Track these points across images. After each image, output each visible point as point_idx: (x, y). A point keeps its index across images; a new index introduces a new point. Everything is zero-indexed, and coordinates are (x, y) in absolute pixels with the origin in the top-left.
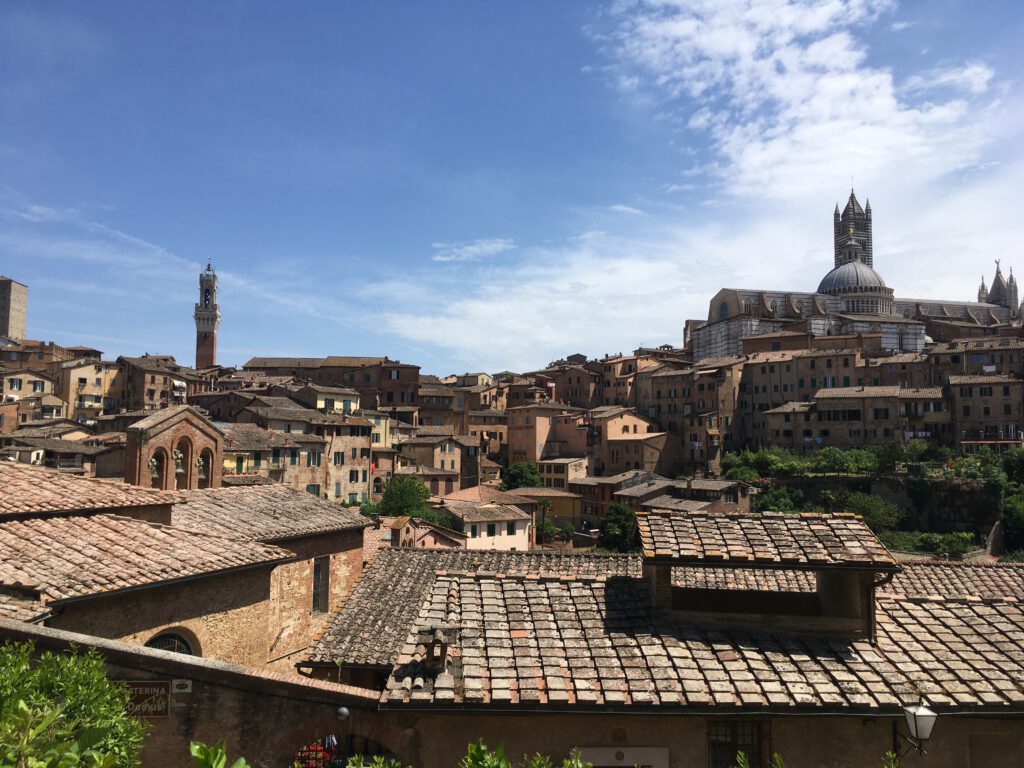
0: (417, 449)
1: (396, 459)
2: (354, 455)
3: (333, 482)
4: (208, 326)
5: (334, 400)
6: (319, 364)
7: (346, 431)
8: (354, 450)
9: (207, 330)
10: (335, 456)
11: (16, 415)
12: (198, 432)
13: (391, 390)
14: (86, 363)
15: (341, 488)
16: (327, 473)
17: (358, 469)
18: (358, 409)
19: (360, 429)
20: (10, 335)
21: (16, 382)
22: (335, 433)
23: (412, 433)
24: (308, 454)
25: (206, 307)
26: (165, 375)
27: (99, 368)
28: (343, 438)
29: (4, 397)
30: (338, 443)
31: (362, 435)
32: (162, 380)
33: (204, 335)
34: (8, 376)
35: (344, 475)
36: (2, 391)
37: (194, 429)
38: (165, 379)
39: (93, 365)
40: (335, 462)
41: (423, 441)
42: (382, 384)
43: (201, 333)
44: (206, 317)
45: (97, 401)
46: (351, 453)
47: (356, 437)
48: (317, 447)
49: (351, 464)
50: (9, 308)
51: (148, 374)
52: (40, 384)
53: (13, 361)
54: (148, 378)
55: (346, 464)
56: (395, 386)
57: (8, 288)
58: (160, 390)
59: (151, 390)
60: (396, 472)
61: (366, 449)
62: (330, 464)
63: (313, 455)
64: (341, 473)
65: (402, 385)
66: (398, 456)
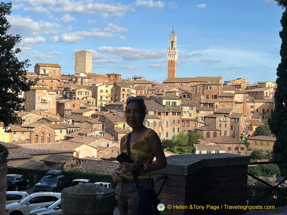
0: (211, 119)
1: (197, 123)
2: (174, 122)
3: (165, 132)
4: (173, 57)
5: (170, 102)
6: (191, 81)
7: (170, 114)
8: (174, 121)
9: (172, 59)
10: (166, 123)
11: (79, 104)
12: (47, 130)
13: (208, 94)
14: (103, 84)
15: (168, 134)
16: (162, 129)
17: (176, 128)
18: (180, 105)
19: (176, 113)
20: (86, 72)
21: (80, 92)
22: (165, 115)
23: (211, 112)
24: (153, 122)
25: (172, 49)
26: (128, 88)
27: (107, 87)
28: (169, 116)
29: (76, 97)
30: (167, 118)
31: (177, 115)
32: (127, 90)
33: (171, 61)
34: (77, 90)
35: (170, 129)
36: (75, 96)
37: (46, 129)
38: (128, 90)
39: (105, 85)
40: (166, 125)
41: (213, 116)
42: (205, 92)
43: (170, 60)
44: (171, 53)
45: (107, 98)
46: (172, 122)
47: (175, 116)
48: (156, 120)
49: (172, 126)
50: (85, 62)
51: (122, 88)
52: (87, 93)
53: (86, 82)
54: (122, 90)
55: (170, 126)
56: (209, 92)
57: (85, 55)
58: (126, 94)
59: (123, 94)
60: (196, 128)
61: (179, 120)
62: (163, 126)
63: (155, 123)
64: (168, 129)
65: (213, 92)
66: (198, 122)
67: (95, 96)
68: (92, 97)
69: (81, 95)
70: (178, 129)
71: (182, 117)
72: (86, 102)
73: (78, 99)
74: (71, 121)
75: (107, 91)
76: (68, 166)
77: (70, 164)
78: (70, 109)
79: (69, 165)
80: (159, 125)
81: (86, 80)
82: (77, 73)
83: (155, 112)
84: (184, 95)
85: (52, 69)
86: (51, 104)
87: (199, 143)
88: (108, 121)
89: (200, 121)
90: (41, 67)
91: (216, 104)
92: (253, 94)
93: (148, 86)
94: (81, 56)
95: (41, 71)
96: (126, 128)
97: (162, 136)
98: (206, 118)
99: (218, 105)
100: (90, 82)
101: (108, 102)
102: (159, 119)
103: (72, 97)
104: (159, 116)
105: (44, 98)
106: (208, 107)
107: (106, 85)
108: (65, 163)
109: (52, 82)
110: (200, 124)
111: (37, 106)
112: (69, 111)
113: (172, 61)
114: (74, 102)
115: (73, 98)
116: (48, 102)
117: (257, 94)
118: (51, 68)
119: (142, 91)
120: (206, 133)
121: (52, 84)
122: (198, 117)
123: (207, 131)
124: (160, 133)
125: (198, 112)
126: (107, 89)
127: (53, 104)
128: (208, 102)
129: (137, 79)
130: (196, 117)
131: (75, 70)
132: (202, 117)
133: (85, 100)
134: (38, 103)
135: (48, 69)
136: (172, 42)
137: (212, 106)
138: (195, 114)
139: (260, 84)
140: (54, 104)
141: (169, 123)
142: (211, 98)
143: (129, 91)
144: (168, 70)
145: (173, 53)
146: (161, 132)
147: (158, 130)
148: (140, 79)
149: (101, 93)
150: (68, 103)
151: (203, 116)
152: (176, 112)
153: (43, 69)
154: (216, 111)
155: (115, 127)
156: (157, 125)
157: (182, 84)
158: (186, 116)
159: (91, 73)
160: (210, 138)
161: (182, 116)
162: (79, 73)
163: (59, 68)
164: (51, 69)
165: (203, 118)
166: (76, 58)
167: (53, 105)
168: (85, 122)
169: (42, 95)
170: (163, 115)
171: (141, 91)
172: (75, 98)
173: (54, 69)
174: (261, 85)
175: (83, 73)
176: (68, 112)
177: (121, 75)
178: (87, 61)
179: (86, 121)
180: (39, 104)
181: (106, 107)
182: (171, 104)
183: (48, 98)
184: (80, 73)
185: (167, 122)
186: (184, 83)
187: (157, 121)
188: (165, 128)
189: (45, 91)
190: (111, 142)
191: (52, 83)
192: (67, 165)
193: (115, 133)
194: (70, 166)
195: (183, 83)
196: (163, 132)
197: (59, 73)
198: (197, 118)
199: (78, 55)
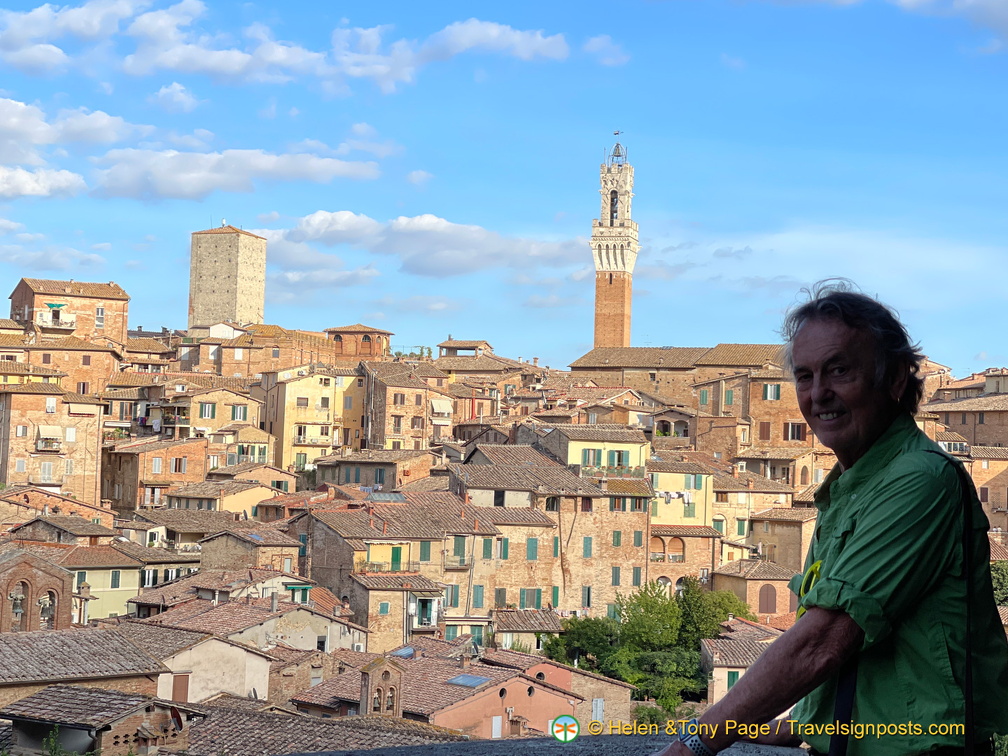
1: (717, 548)
2: (617, 543)
3: (577, 584)
4: (615, 259)
5: (600, 451)
6: (693, 360)
7: (601, 504)
8: (617, 535)
9: (613, 267)
10: (581, 545)
11: (203, 458)
12: (40, 573)
13: (766, 419)
14: (312, 373)
15: (592, 595)
16: (565, 571)
17: (625, 565)
18: (643, 465)
19: (628, 501)
20: (238, 319)
21: (208, 408)
22: (579, 508)
23: (782, 498)
24: (524, 541)
25: (612, 224)
26: (419, 391)
27: (326, 382)
28: (595, 515)
29: (192, 429)
30: (587, 523)
31: (632, 510)
32: (413, 399)
33: (607, 277)
34: (197, 399)
35: (597, 574)
36: (187, 421)
37: (35, 570)
38: (419, 398)
39: (317, 377)
40: (581, 553)
41: (787, 516)
42: (752, 409)
43: (604, 273)
44: (611, 243)
45: (324, 432)
46: (610, 539)
47: (620, 514)
48: (537, 531)
49: (610, 556)
50: (236, 276)
51: (391, 391)
52: (239, 410)
53: (238, 363)
54: (390, 398)
55: (601, 557)
56: (773, 412)
57: (234, 246)
58: (411, 415)
59: (396, 416)
60: (716, 570)
61: (640, 533)
62: (570, 557)
63: (532, 544)
64: (592, 571)
65: (786, 411)
66: (722, 542)
67: (271, 424)
68: (262, 426)
69: (213, 416)
70: (637, 572)
71: (654, 521)
72: (236, 449)
73: (200, 435)
74: (161, 531)
75: (325, 401)
76: (121, 740)
77: (131, 733)
78: (160, 480)
79: (126, 736)
80: (549, 552)
81: (239, 354)
82: (199, 323)
83: (534, 496)
84: (663, 421)
85: (90, 307)
86: (77, 456)
87: (728, 634)
88: (326, 533)
89: (734, 537)
90: (42, 297)
91: (800, 464)
92: (964, 422)
93: (506, 382)
94: (219, 250)
95: (41, 315)
96: (403, 567)
97: (566, 601)
98: (758, 527)
99: (809, 470)
100: (254, 363)
101: (329, 451)
102: (549, 525)
103: (174, 428)
104: (553, 515)
105: (47, 431)
106: (765, 475)
107: (324, 377)
108: (107, 728)
109: (87, 360)
110: (731, 549)
111: (14, 466)
112: (157, 491)
113: (611, 275)
114: (178, 447)
115: (177, 433)
116: (63, 448)
117: (981, 422)
118: (87, 301)
119: (481, 405)
120: (758, 589)
121: (86, 371)
122: (721, 517)
123: (762, 583)
124: (555, 590)
125: (721, 495)
126: (327, 392)
127: (88, 456)
128: (768, 456)
129: (460, 352)
130: (714, 520)
131: (192, 309)
132: (742, 521)
133: (230, 439)
134: (18, 456)
135: (72, 306)
136: (614, 193)
137: (786, 472)
138: (709, 507)
139: (995, 380)
140: (92, 458)
141: (594, 546)
142: (781, 439)
143: (423, 401)
144: (596, 314)
145: (619, 243)
146: (559, 582)
147: (545, 574)
148: (472, 353)
149: (302, 410)
150: (152, 454)
151: (746, 514)
152: (625, 497)
153: (50, 306)
154: (801, 492)
155: (356, 559)
156: (540, 551)
157: (653, 376)
158: (668, 515)
159: (262, 322)
160: (775, 615)
161: (655, 514)
162: (206, 323)
163: (122, 303)
164: (84, 308)
165: (746, 523)
166: (198, 260)
167: (88, 461)
168: (225, 538)
169: (39, 419)
170: (571, 512)
171: (477, 401)
172: (184, 432)
173: (100, 304)
174: (998, 383)
175: (226, 323)
176: (153, 492)
177: (389, 334)
178: (242, 270)
179: (228, 535)
180: (24, 456)
181: (319, 474)
182: (604, 462)
183: (64, 431)
184: (212, 322)
185: (588, 541)
186: (662, 372)
187: (543, 536)
188: (575, 568)
189: (51, 402)
190: (337, 627)
191: (86, 367)
192: (117, 737)
193: (356, 586)
194: (132, 738)
195: (658, 369)
196: (567, 584)
197: (121, 324)
198: (718, 522)
199: (204, 245)
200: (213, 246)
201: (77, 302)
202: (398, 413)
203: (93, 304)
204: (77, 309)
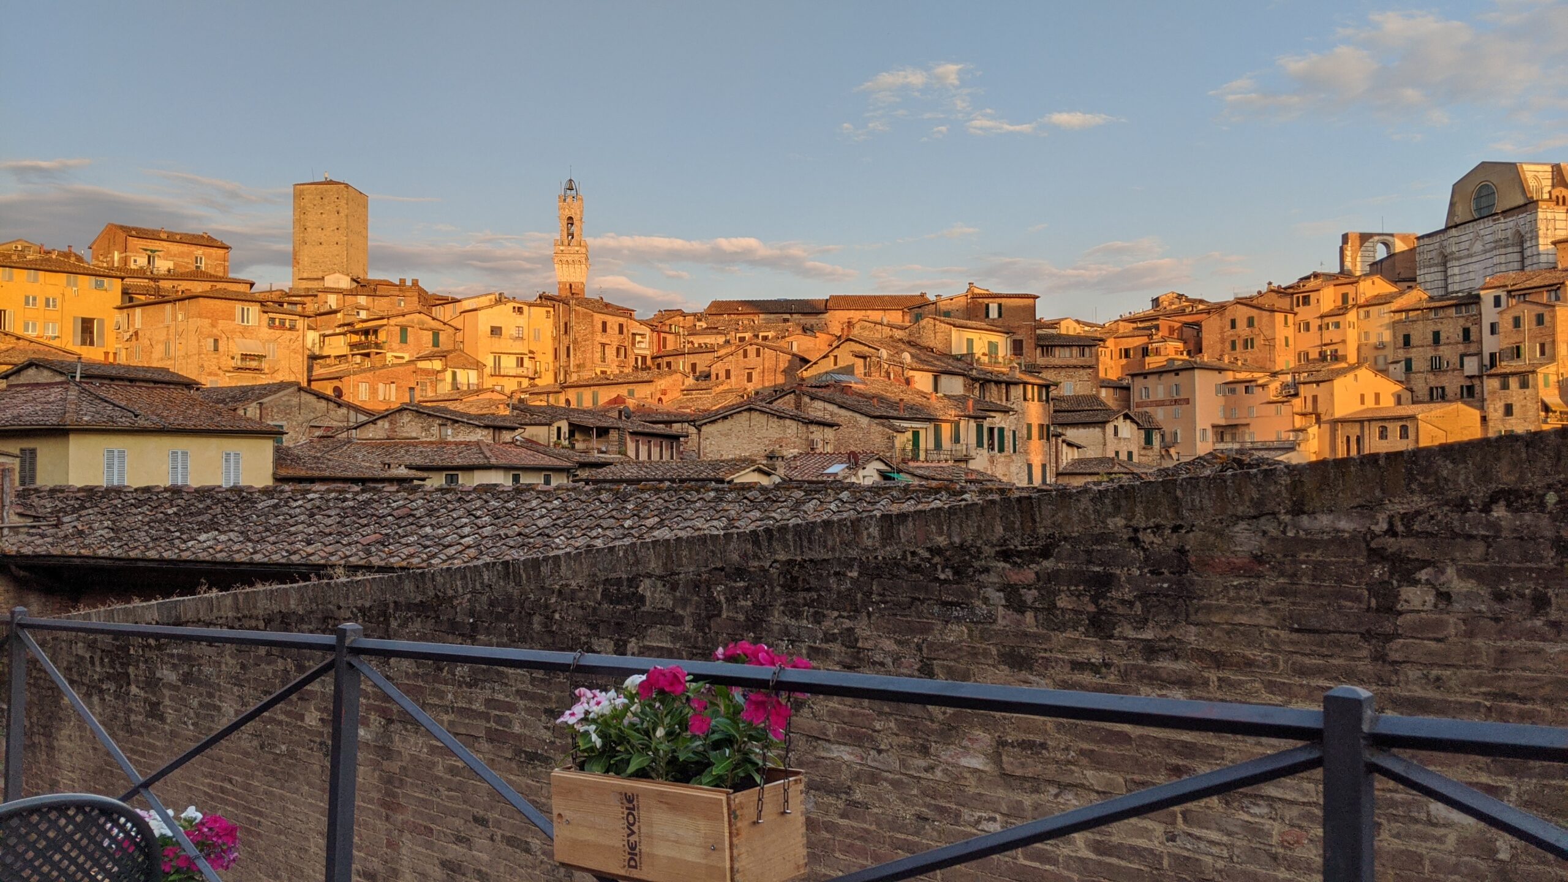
2: (1030, 436)
6: (819, 307)
8: (1029, 427)
9: (572, 278)
17: (1035, 461)
19: (1035, 389)
22: (1004, 396)
25: (570, 243)
26: (621, 320)
27: (519, 311)
29: (389, 355)
32: (617, 328)
33: (568, 285)
34: (393, 322)
36: (381, 346)
38: (621, 327)
39: (511, 305)
43: (564, 283)
44: (570, 259)
45: (521, 362)
46: (1025, 432)
47: (1030, 404)
49: (1025, 452)
50: (346, 229)
51: (597, 318)
54: (597, 325)
55: (1019, 452)
57: (343, 197)
58: (615, 345)
59: (601, 344)
69: (407, 342)
70: (1043, 468)
72: (446, 375)
75: (520, 332)
82: (305, 275)
85: (189, 255)
86: (279, 376)
90: (136, 241)
94: (326, 201)
95: (135, 261)
96: (922, 456)
102: (1007, 411)
103: (368, 354)
107: (517, 305)
114: (385, 372)
116: (265, 366)
118: (184, 248)
126: (520, 320)
127: (292, 377)
131: (297, 262)
133: (437, 364)
135: (167, 251)
136: (571, 218)
143: (625, 330)
145: (577, 257)
149: (495, 340)
150: (358, 378)
152: (1033, 384)
153: (146, 251)
157: (786, 321)
162: (320, 275)
163: (221, 252)
164: (182, 255)
166: (301, 212)
169: (233, 332)
171: (662, 335)
173: (199, 251)
175: (341, 273)
178: (351, 223)
180: (216, 375)
183: (263, 346)
186: (795, 317)
195: (791, 314)
199: (307, 197)
200: (318, 197)
201: (175, 248)
202: (604, 341)
203: (192, 252)
204: (175, 255)
